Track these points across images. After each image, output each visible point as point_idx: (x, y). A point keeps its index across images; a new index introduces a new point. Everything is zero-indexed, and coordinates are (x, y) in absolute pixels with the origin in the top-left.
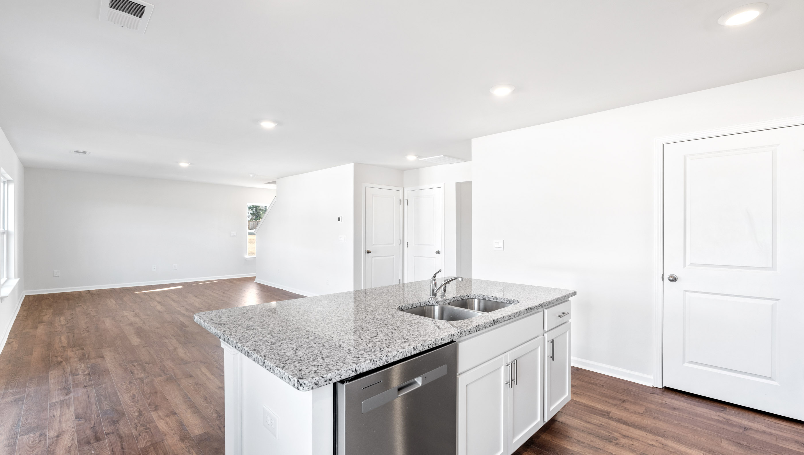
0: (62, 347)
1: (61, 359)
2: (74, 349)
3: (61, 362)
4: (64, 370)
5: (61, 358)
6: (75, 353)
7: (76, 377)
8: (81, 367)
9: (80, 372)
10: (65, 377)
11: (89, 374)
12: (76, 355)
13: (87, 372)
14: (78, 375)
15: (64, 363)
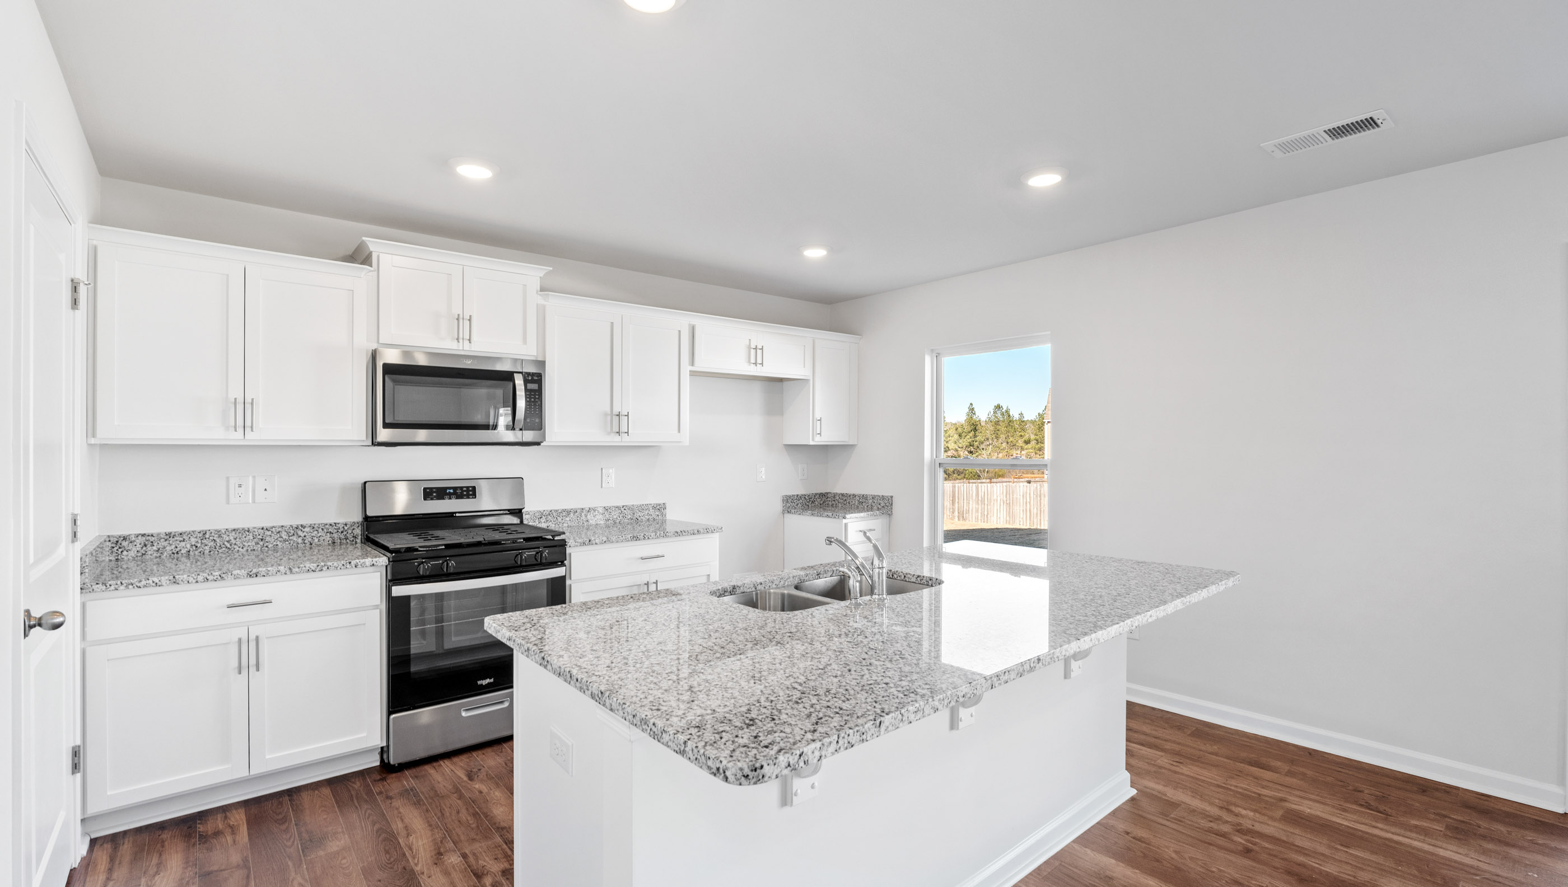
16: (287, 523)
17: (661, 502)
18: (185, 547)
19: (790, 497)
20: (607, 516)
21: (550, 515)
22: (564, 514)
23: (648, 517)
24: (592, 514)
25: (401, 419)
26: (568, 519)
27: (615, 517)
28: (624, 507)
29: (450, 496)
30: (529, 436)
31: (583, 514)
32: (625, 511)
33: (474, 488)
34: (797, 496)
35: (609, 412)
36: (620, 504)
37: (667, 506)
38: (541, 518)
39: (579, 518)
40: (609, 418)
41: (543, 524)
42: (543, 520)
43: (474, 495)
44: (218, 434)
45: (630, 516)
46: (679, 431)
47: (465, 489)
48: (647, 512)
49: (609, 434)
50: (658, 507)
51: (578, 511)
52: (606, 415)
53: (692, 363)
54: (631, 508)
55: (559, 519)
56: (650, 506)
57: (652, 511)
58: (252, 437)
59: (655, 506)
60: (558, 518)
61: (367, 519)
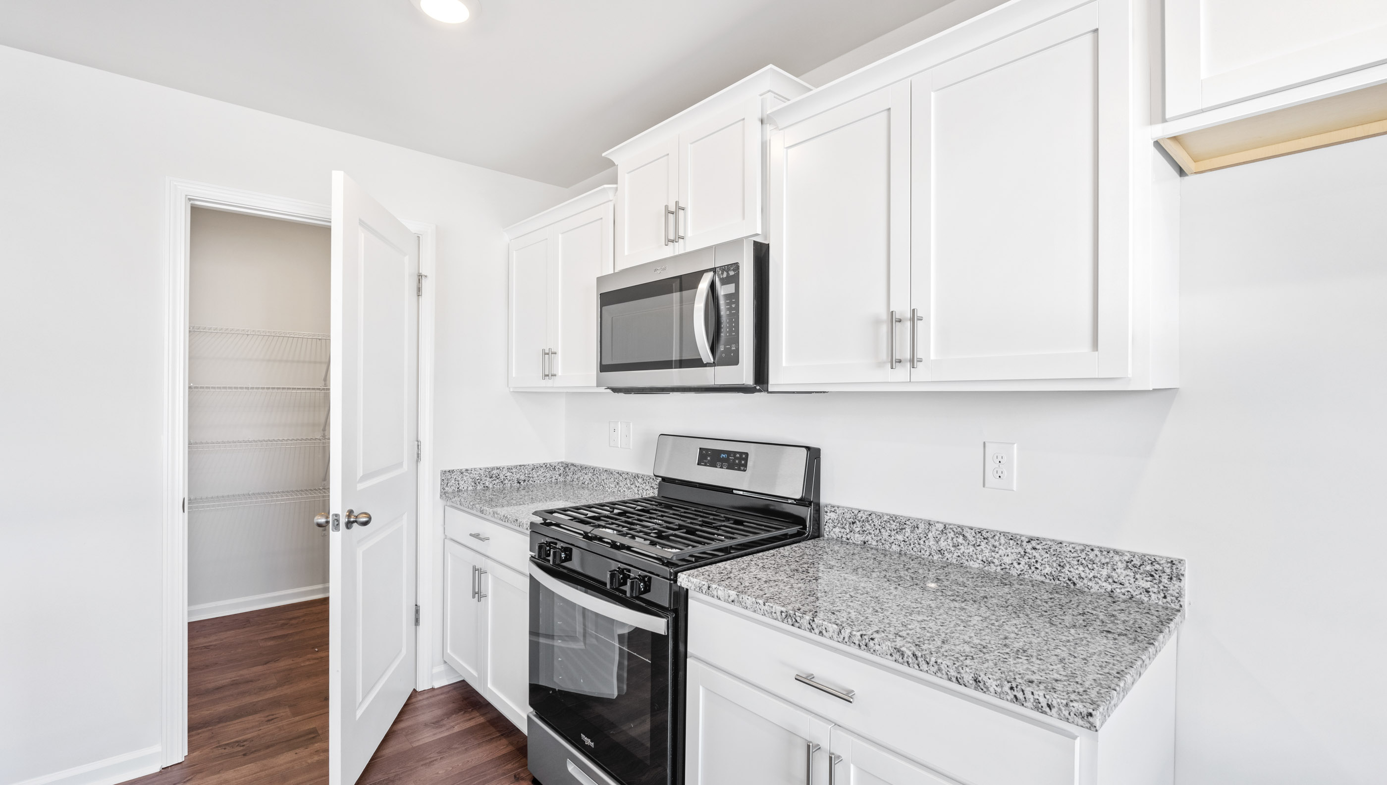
17: (1163, 550)
20: (987, 553)
21: (868, 521)
22: (893, 527)
23: (1109, 588)
24: (949, 541)
26: (900, 537)
27: (1007, 560)
28: (1034, 543)
31: (930, 535)
32: (1035, 553)
33: (747, 456)
35: (884, 315)
36: (1023, 531)
37: (1188, 571)
38: (853, 523)
39: (922, 542)
40: (884, 329)
41: (857, 535)
42: (857, 528)
45: (1048, 570)
47: (738, 455)
48: (1105, 572)
49: (882, 365)
50: (1149, 568)
51: (921, 526)
52: (877, 322)
54: (1055, 548)
55: (885, 534)
56: (1117, 558)
57: (1122, 573)
59: (1137, 562)
60: (882, 530)
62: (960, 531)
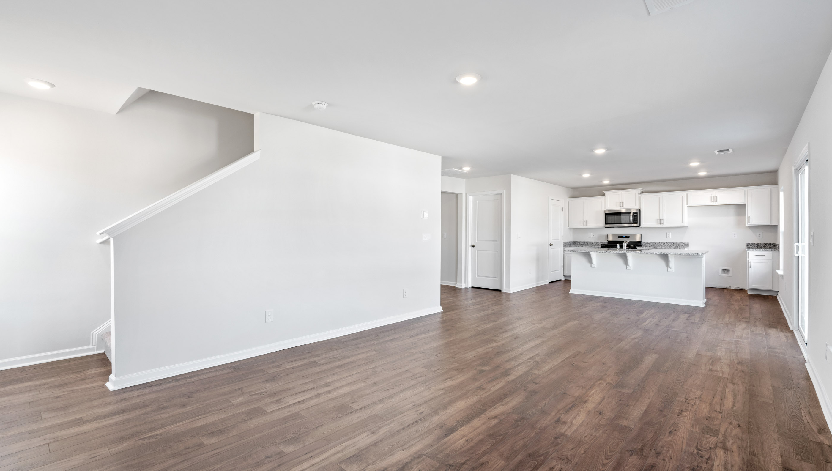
0: (735, 384)
1: (738, 366)
2: (721, 375)
3: (738, 363)
4: (737, 356)
5: (737, 368)
6: (721, 368)
7: (728, 348)
8: (722, 353)
9: (724, 349)
10: (736, 350)
11: (718, 346)
12: (721, 366)
13: (719, 348)
14: (726, 348)
15: (736, 362)
16: (596, 241)
18: (582, 244)
19: (750, 244)
20: (667, 245)
25: (608, 222)
29: (624, 238)
30: (635, 225)
31: (660, 244)
33: (629, 236)
34: (754, 244)
35: (658, 219)
36: (672, 242)
40: (658, 221)
43: (629, 238)
44: (582, 226)
46: (682, 223)
47: (627, 236)
49: (658, 224)
50: (685, 244)
53: (687, 204)
54: (675, 243)
58: (587, 226)
61: (608, 241)
62: (664, 243)
